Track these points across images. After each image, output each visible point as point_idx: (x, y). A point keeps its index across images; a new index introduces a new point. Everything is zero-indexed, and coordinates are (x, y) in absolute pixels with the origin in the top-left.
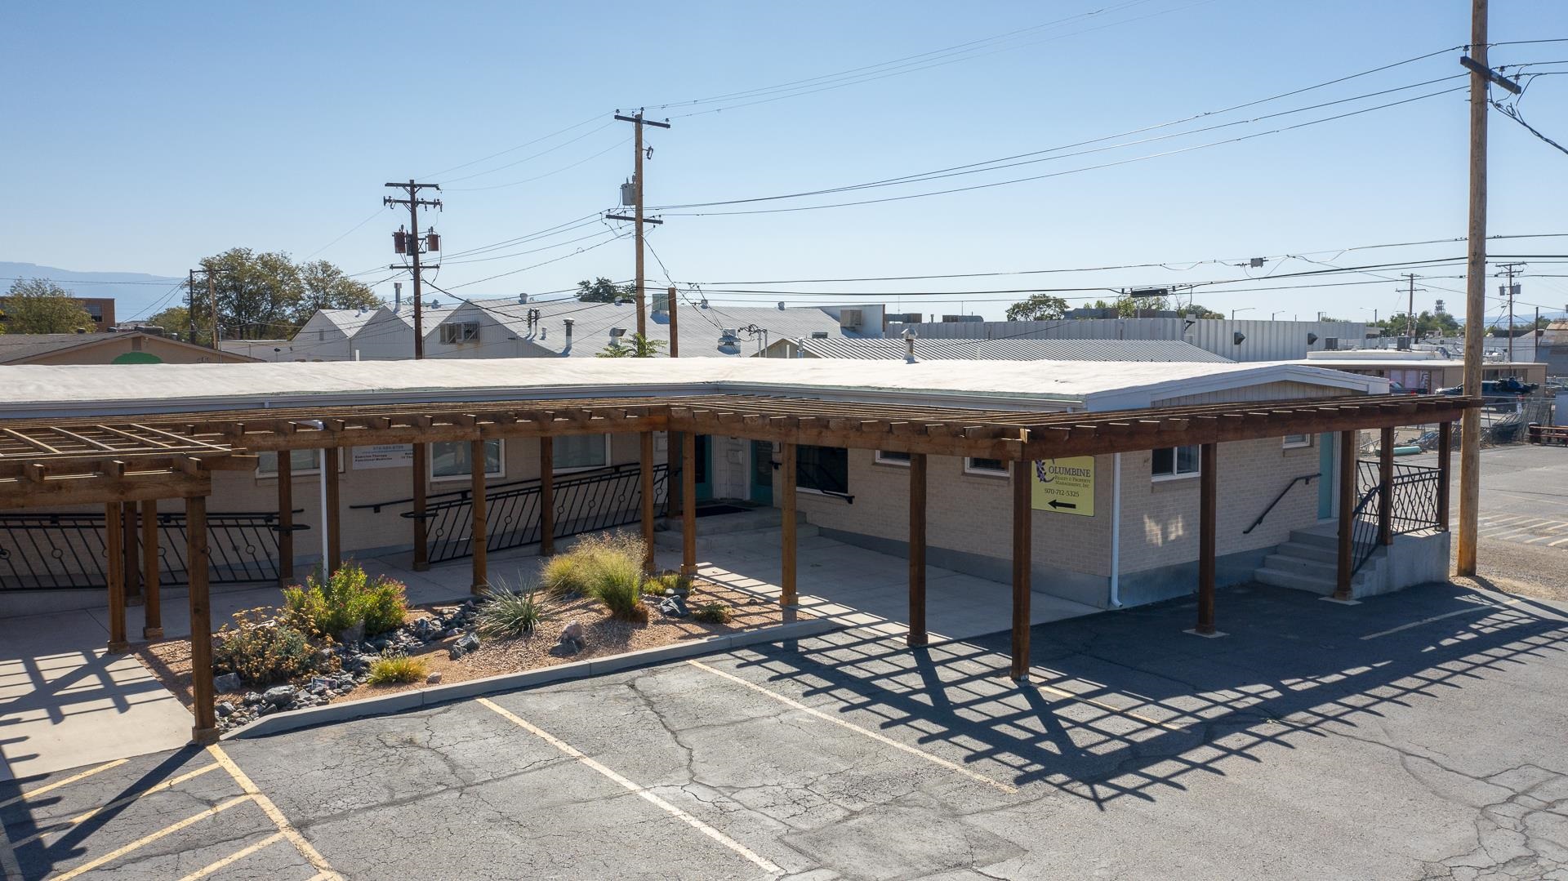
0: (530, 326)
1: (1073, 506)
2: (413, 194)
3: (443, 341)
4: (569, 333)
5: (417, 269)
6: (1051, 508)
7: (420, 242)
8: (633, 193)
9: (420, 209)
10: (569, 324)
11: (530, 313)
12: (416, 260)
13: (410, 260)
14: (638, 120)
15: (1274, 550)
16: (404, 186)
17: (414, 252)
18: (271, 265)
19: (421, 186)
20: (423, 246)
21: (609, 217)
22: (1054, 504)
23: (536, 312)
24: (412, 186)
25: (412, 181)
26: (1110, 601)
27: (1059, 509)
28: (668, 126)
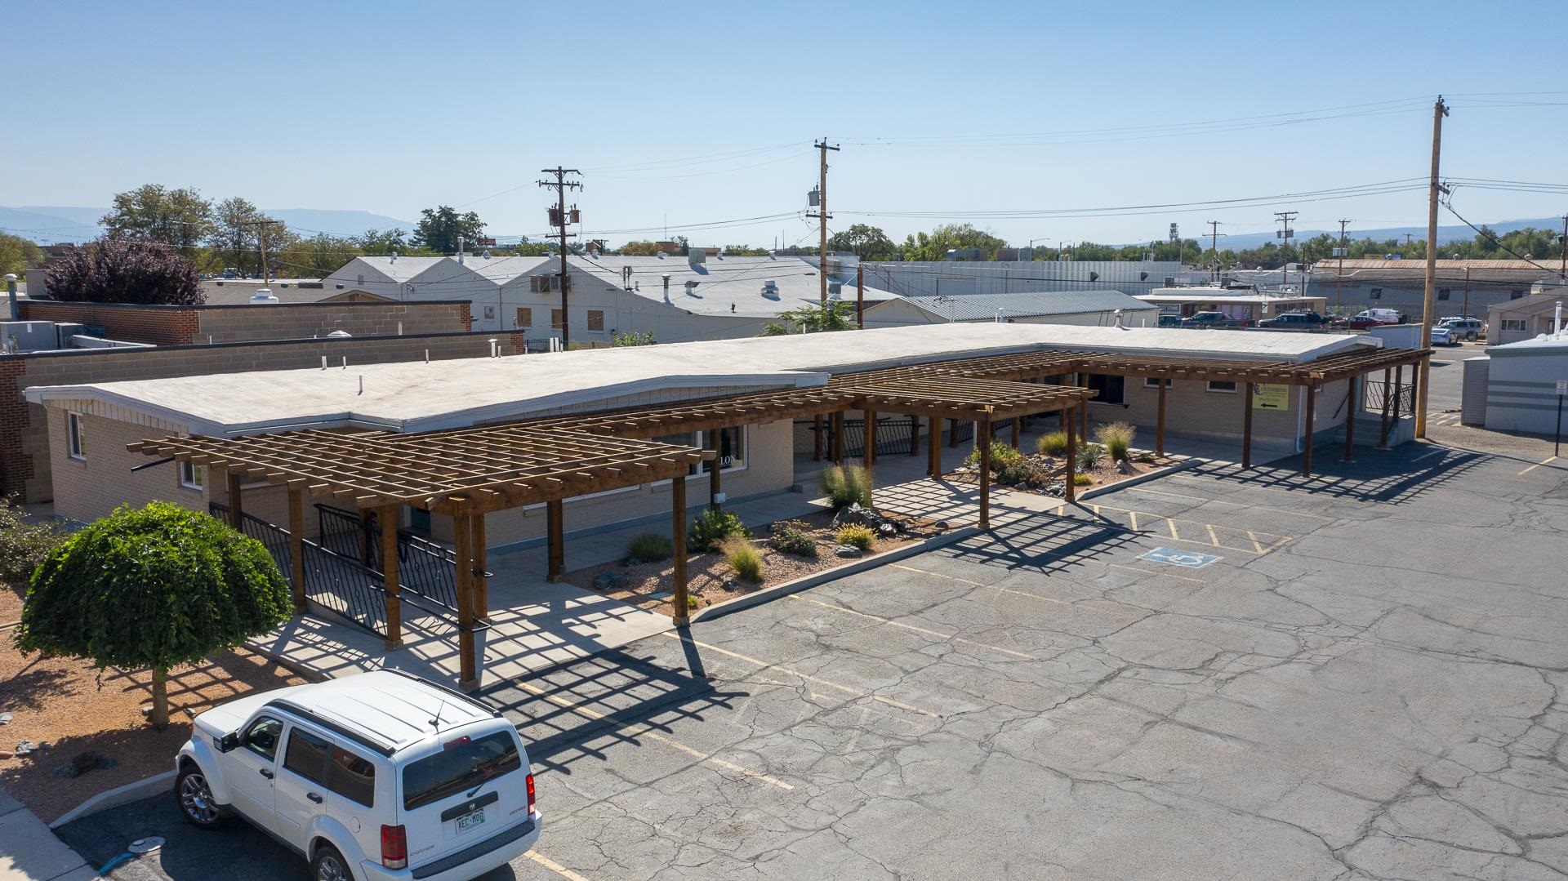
0: (624, 280)
1: (1276, 406)
2: (560, 178)
3: (534, 290)
5: (563, 236)
6: (1265, 407)
7: (565, 216)
8: (818, 197)
9: (565, 189)
10: (666, 279)
11: (624, 269)
12: (563, 230)
13: (558, 229)
14: (824, 147)
16: (556, 171)
17: (562, 225)
19: (565, 172)
20: (568, 219)
21: (807, 216)
23: (629, 268)
24: (560, 172)
25: (560, 168)
26: (1295, 450)
28: (838, 149)
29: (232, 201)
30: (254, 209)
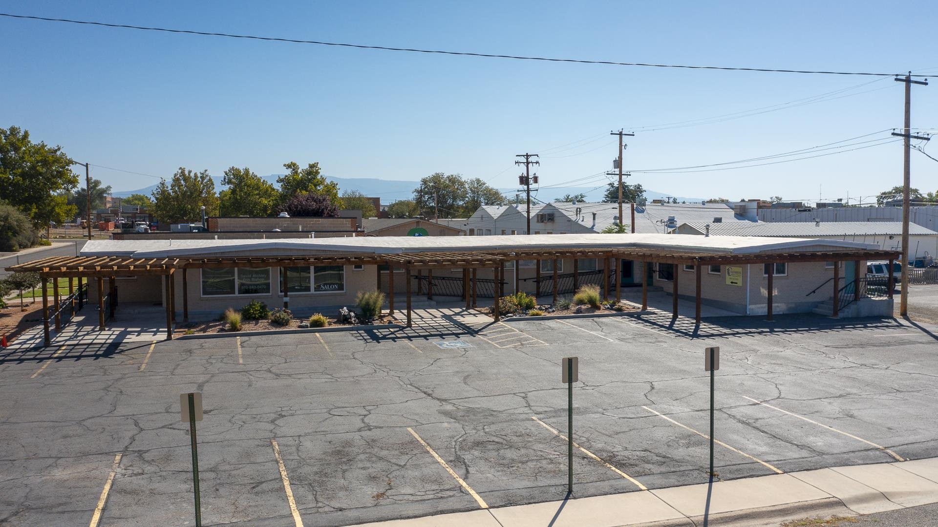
0: (577, 215)
1: (737, 283)
2: (527, 159)
3: (538, 221)
4: (594, 219)
5: (528, 191)
6: (731, 284)
7: (530, 180)
8: (618, 163)
9: (530, 165)
10: (594, 215)
11: (577, 209)
12: (528, 187)
13: (526, 187)
14: (621, 134)
15: (822, 303)
16: (524, 156)
17: (527, 184)
18: (453, 180)
19: (531, 155)
20: (531, 181)
21: (607, 174)
22: (732, 283)
23: (580, 208)
24: (527, 156)
25: (527, 154)
26: (746, 312)
27: (733, 284)
28: (633, 135)
29: (474, 180)
30: (484, 184)
